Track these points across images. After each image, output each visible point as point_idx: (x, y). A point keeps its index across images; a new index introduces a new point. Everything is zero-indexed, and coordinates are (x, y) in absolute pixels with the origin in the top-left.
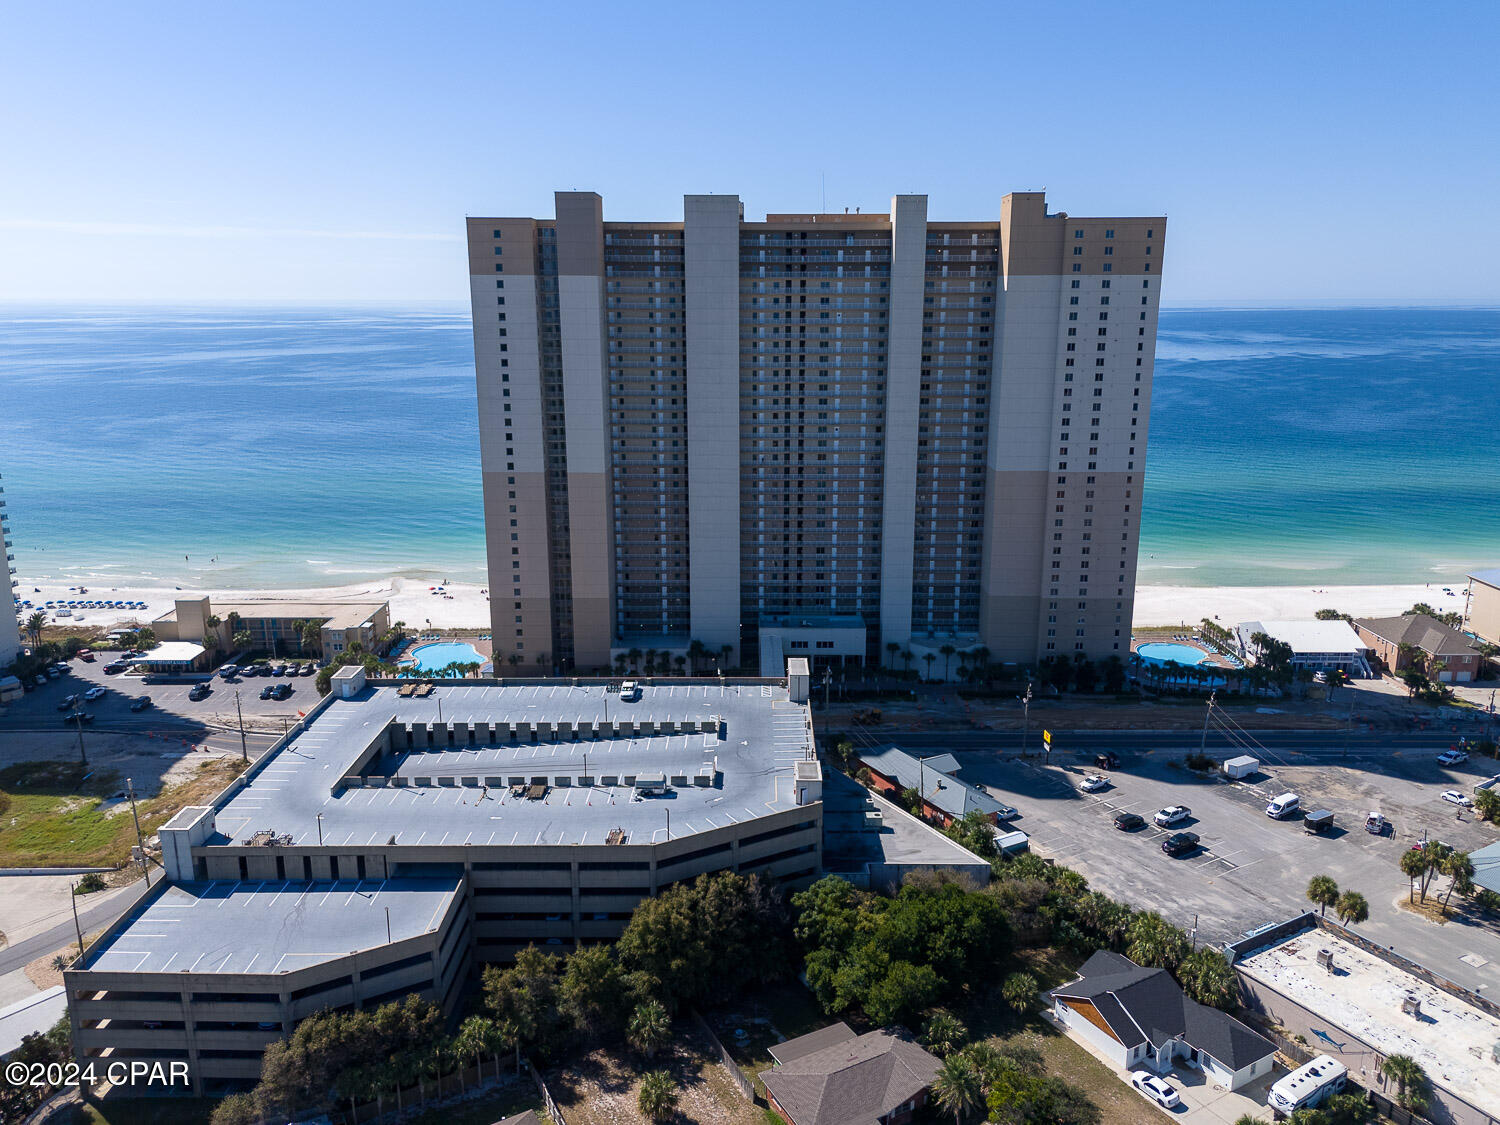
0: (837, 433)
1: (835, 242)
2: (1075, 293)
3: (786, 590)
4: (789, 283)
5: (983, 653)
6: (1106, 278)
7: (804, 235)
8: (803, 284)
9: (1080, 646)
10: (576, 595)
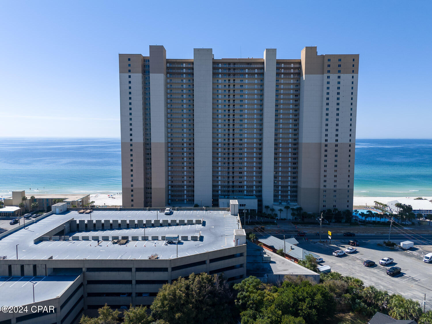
0: (246, 132)
1: (245, 66)
2: (328, 80)
3: (229, 187)
4: (229, 80)
5: (300, 209)
6: (339, 75)
7: (234, 64)
8: (234, 80)
9: (335, 206)
10: (153, 187)
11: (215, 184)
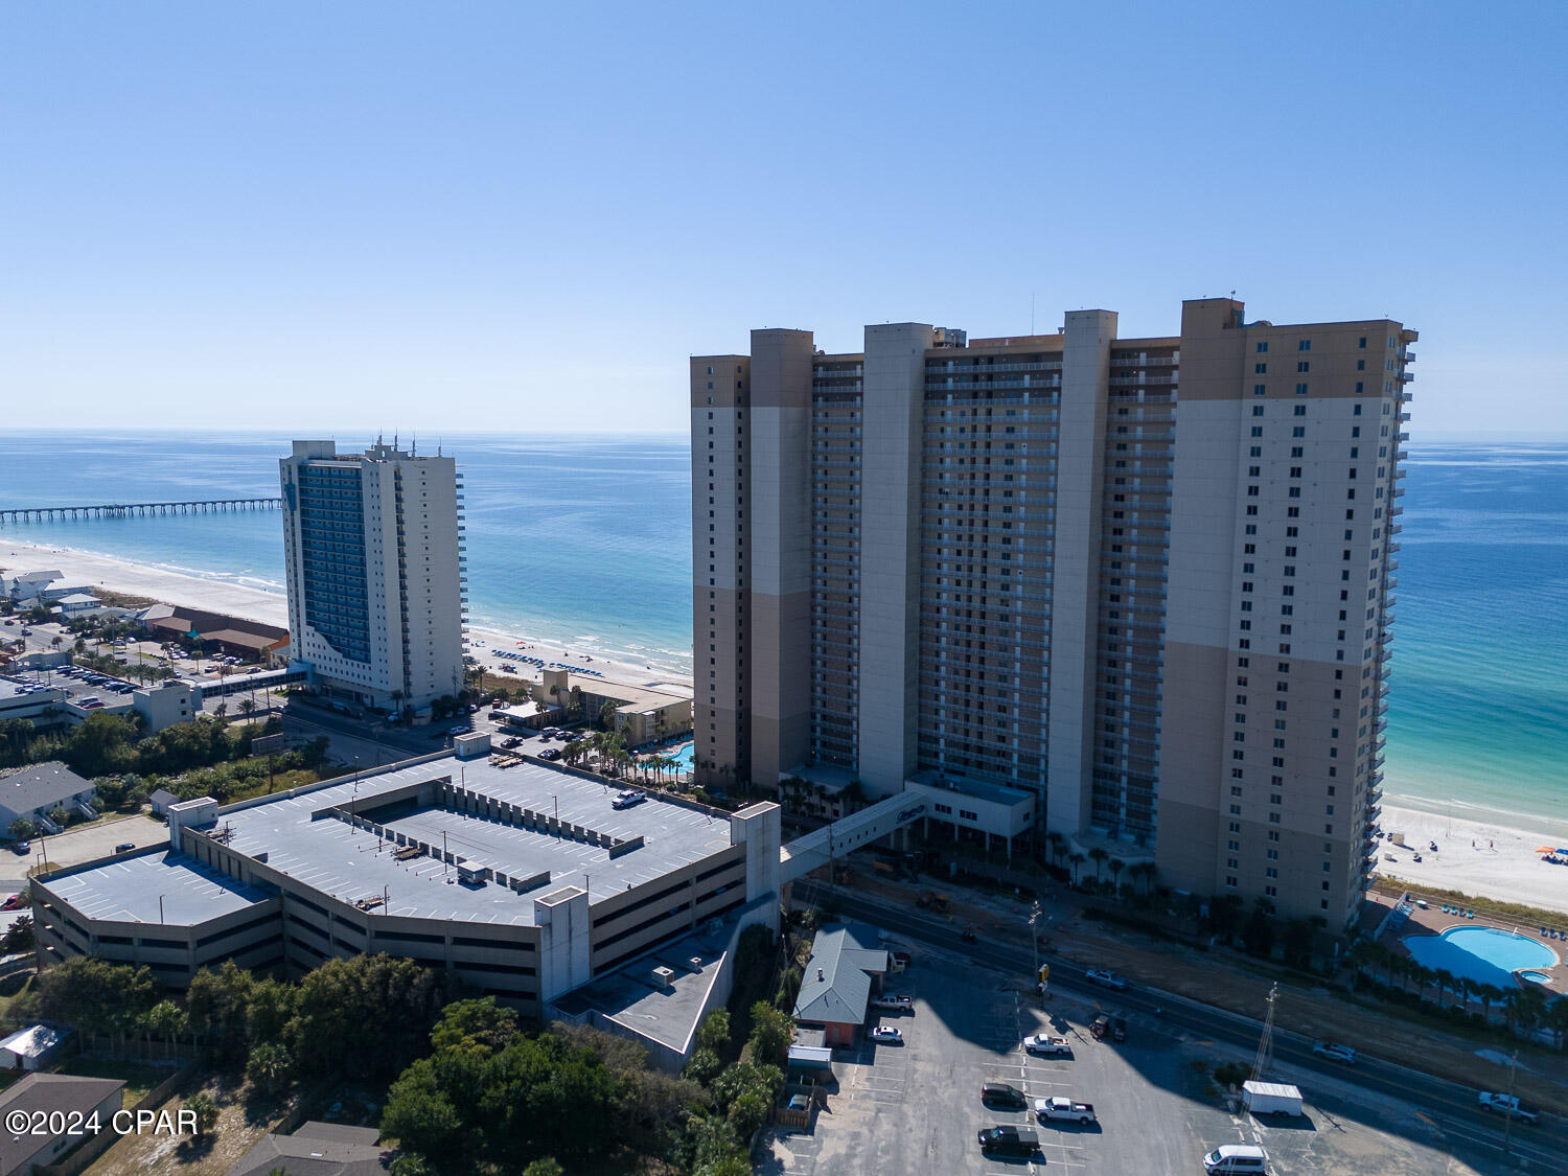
1: (1022, 366)
2: (1258, 422)
4: (975, 412)
5: (1151, 870)
6: (1300, 402)
7: (991, 360)
8: (989, 412)
9: (1272, 891)
10: (754, 712)
11: (929, 731)
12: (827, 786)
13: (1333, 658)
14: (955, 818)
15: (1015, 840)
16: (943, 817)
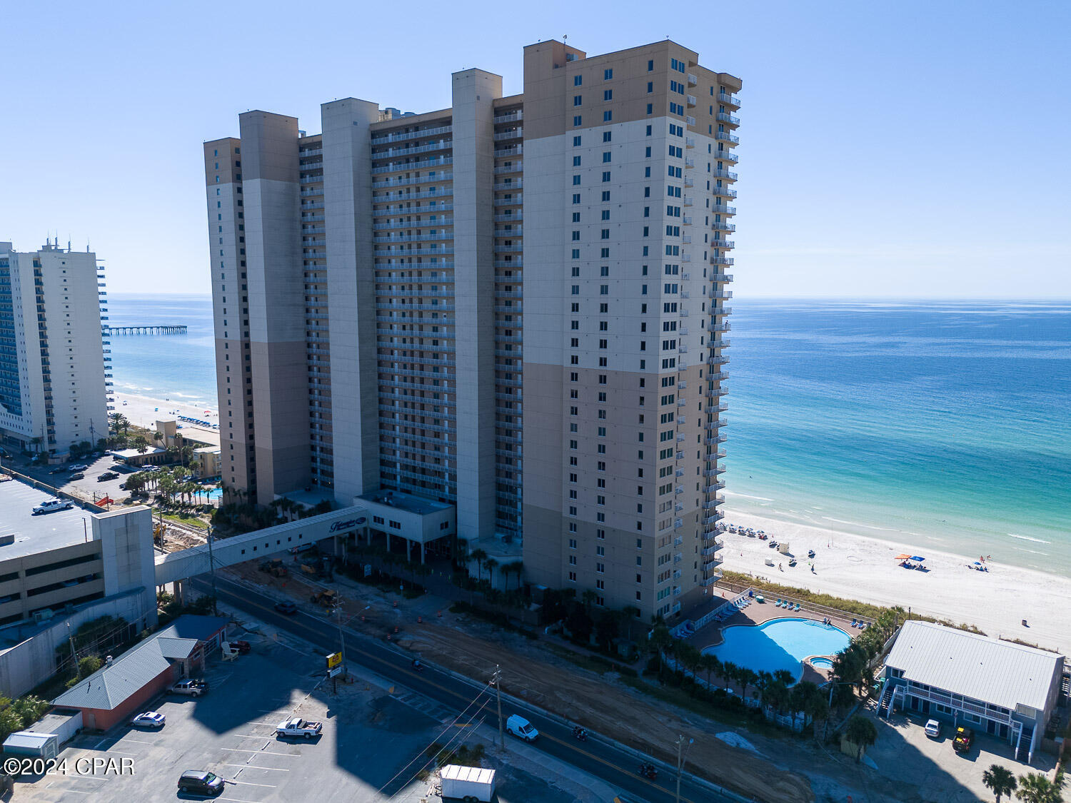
1: (436, 131)
2: (577, 151)
3: (414, 470)
4: (408, 177)
6: (606, 128)
7: (416, 127)
8: (417, 175)
9: (600, 584)
10: (257, 445)
11: (389, 457)
12: (305, 504)
13: (637, 368)
14: (386, 528)
15: (427, 544)
16: (379, 527)
